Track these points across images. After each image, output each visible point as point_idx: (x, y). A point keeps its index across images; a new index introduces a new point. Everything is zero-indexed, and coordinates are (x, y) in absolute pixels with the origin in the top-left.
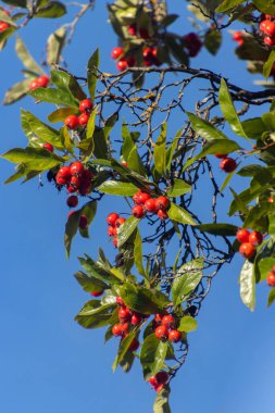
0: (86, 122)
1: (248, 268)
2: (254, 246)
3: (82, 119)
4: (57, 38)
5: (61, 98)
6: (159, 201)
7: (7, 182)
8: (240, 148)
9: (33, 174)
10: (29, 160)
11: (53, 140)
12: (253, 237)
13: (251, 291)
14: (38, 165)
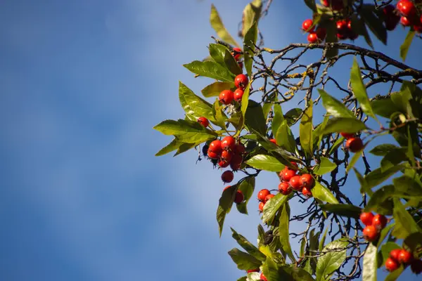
0: (240, 97)
1: (371, 251)
2: (376, 229)
3: (237, 94)
4: (253, 7)
5: (218, 72)
6: (304, 178)
7: (157, 155)
8: (367, 128)
9: (185, 147)
10: (182, 132)
11: (207, 114)
12: (376, 220)
13: (373, 276)
14: (190, 138)
